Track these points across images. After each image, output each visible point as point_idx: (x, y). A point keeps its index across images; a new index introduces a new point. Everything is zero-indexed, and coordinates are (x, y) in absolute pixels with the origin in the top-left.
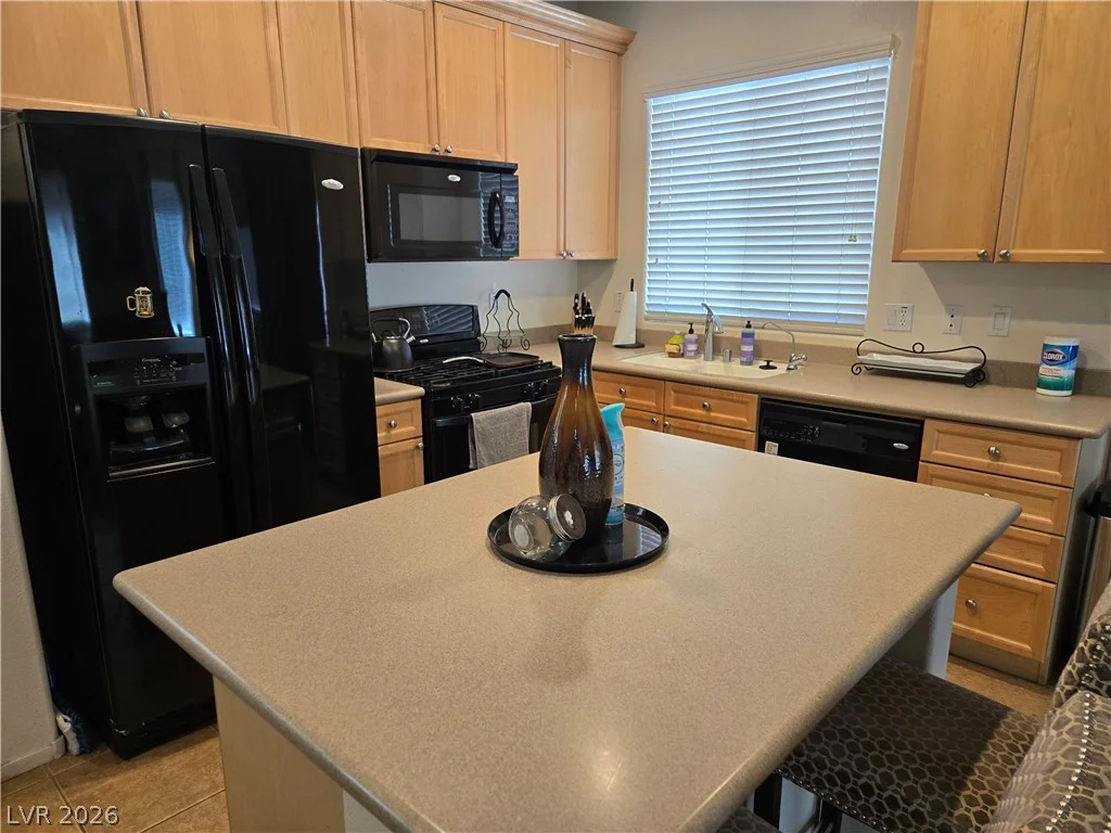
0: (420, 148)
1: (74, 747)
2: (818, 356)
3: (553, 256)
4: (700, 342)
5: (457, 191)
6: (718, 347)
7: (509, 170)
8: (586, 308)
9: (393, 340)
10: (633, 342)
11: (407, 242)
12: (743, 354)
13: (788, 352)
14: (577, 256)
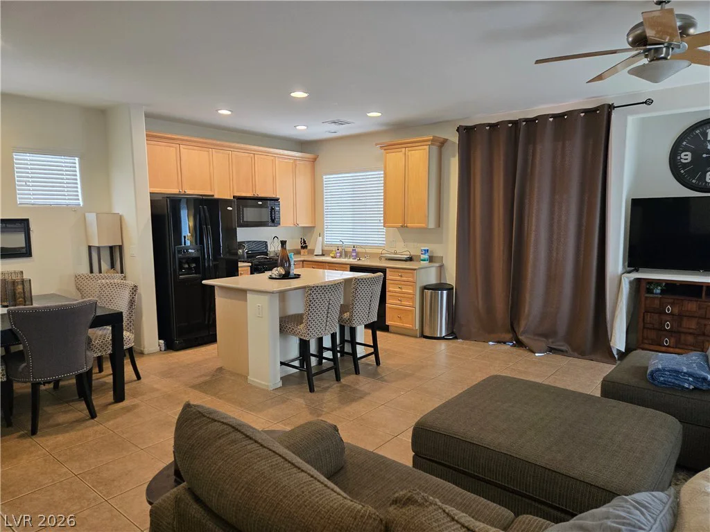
0: (249, 194)
1: (163, 348)
2: (372, 255)
3: (292, 225)
4: (341, 253)
5: (261, 206)
6: (346, 254)
7: (277, 200)
8: (305, 242)
9: (240, 251)
10: (321, 254)
11: (247, 222)
12: (353, 256)
13: (365, 255)
14: (300, 225)
